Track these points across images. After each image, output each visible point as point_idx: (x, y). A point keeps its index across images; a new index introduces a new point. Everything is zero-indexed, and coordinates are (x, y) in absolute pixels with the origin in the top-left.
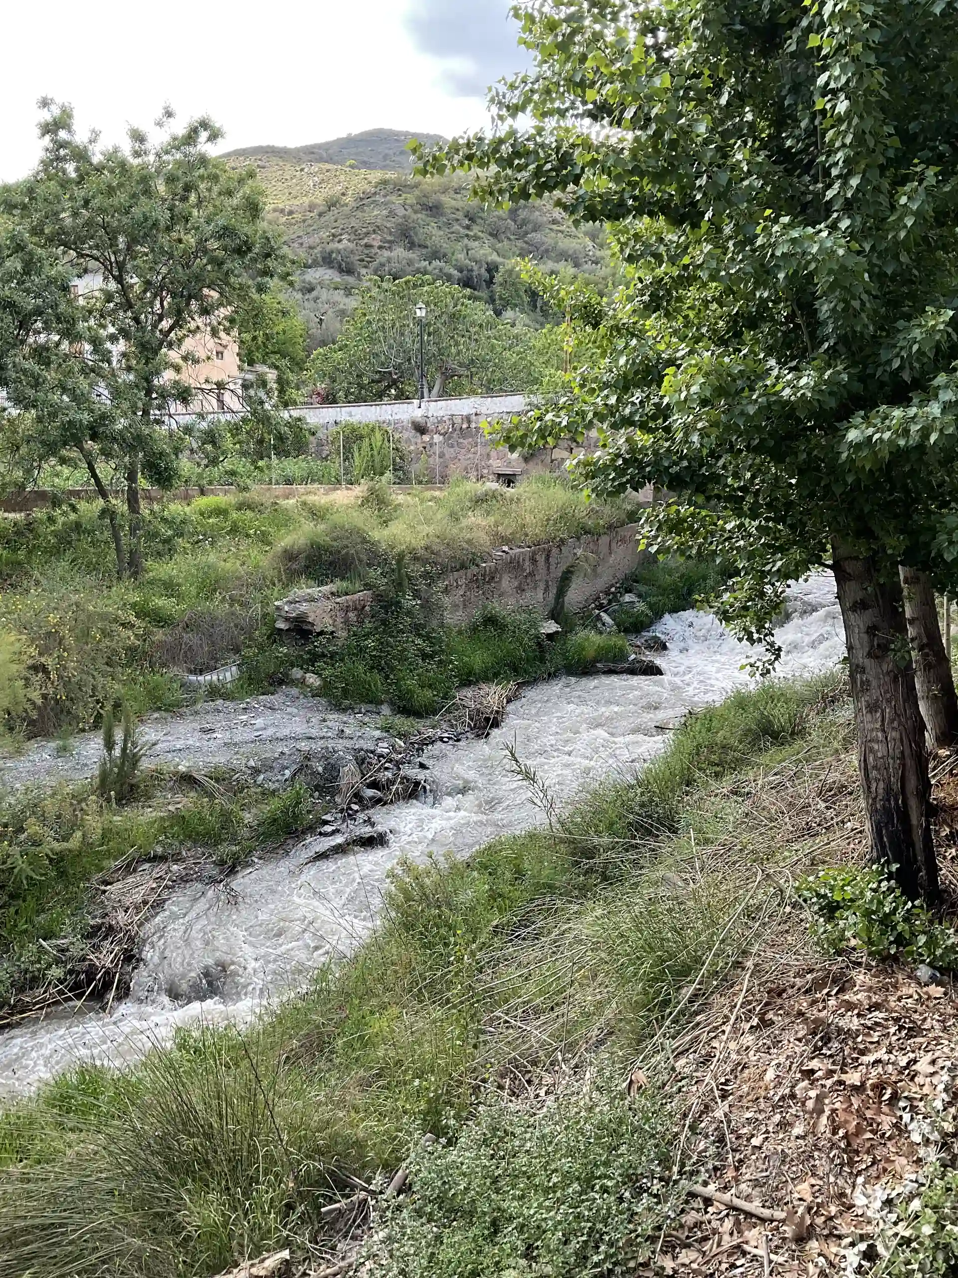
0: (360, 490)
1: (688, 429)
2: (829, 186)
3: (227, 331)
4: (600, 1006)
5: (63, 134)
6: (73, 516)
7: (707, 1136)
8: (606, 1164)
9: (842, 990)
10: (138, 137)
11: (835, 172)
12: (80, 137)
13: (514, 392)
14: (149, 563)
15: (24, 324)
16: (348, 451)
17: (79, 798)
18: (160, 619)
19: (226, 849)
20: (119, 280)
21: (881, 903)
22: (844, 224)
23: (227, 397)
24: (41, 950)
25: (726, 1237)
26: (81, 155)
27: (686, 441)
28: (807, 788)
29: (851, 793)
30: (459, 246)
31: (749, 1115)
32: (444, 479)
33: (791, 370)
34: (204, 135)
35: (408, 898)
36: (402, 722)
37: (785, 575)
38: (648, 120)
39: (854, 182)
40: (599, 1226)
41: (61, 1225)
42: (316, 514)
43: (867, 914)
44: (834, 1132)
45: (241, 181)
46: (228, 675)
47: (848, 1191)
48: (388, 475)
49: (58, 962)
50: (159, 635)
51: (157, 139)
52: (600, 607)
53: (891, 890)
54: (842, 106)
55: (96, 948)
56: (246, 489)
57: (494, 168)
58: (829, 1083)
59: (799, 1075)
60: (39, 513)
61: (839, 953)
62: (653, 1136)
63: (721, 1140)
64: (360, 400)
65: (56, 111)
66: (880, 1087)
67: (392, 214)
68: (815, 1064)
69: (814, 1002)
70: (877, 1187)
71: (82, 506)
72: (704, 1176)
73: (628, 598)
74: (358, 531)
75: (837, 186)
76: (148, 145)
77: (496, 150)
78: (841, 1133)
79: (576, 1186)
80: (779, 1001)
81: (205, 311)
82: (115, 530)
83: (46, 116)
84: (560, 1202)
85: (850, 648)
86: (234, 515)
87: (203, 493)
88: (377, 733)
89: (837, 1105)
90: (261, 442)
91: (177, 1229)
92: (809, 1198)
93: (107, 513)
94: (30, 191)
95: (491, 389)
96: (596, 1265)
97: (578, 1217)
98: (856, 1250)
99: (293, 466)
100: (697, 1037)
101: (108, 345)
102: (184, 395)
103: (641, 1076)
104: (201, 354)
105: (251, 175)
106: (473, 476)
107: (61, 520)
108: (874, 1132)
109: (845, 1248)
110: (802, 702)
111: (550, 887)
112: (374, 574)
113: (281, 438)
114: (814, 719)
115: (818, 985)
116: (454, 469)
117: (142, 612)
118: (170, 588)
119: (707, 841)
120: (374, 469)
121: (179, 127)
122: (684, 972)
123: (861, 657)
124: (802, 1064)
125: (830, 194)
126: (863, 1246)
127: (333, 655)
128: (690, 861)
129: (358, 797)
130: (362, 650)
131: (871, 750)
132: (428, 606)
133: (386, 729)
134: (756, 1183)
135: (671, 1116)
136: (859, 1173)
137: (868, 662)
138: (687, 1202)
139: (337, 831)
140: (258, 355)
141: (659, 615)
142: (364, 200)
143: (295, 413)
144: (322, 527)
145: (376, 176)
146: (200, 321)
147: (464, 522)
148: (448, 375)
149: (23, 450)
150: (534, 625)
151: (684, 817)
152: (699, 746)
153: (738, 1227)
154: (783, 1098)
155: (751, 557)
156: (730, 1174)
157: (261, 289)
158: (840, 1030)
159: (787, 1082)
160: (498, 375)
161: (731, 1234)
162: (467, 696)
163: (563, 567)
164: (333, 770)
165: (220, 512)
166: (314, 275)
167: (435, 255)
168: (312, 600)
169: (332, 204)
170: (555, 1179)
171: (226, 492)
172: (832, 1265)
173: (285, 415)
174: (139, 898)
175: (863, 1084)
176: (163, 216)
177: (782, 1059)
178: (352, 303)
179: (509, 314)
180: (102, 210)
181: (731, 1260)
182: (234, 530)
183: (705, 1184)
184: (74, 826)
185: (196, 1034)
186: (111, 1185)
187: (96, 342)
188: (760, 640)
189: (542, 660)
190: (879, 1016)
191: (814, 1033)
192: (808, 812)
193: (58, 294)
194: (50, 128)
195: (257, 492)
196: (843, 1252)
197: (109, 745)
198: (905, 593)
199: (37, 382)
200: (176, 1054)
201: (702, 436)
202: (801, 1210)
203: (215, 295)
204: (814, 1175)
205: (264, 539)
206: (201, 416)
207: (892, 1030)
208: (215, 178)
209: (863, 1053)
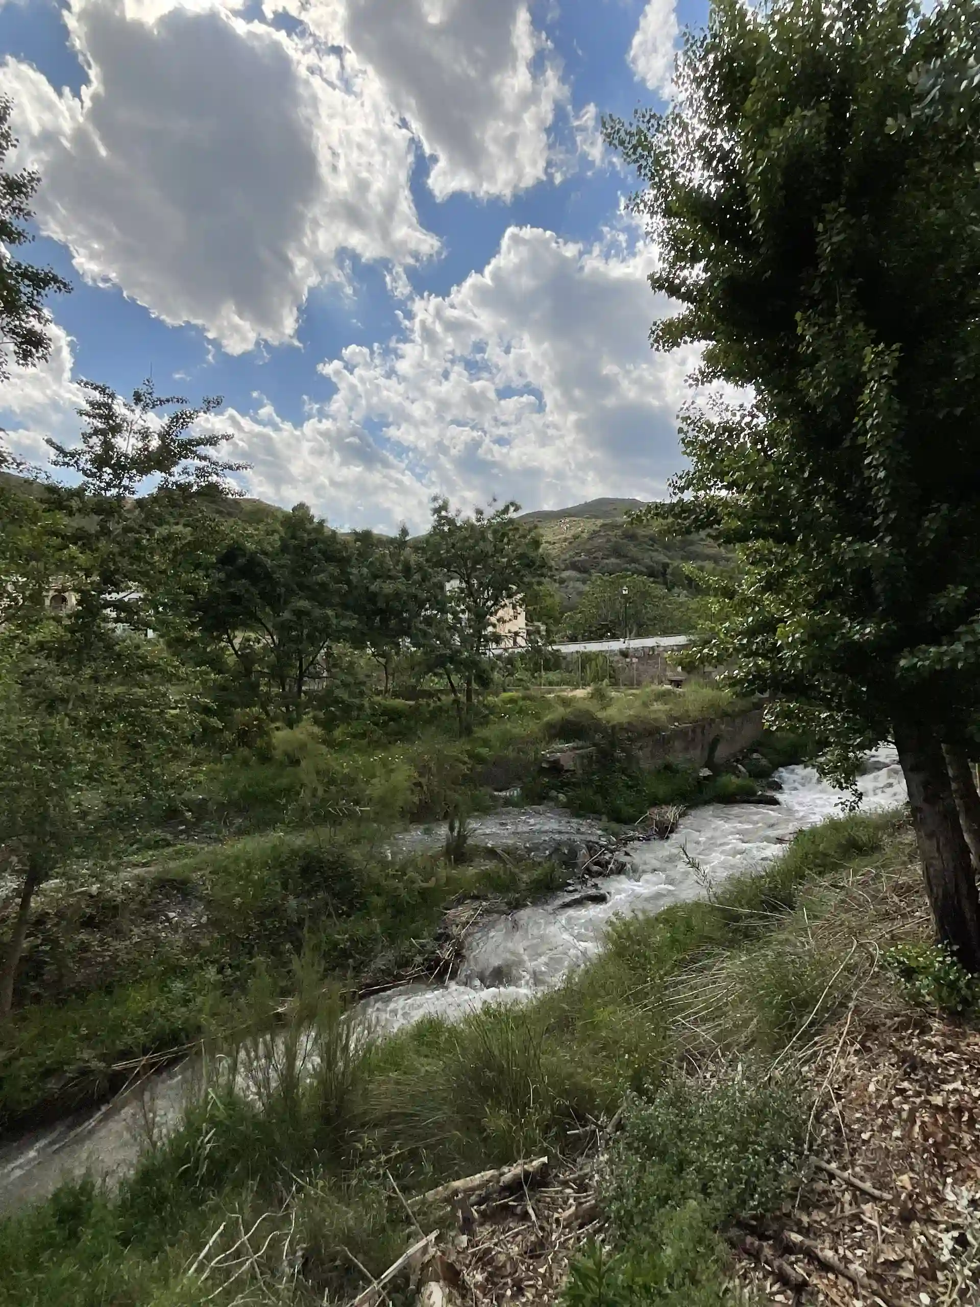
0: (589, 689)
1: (794, 658)
2: (877, 518)
3: (521, 606)
4: (746, 1022)
5: (443, 513)
6: (439, 703)
7: (827, 1126)
8: (757, 1134)
9: (923, 1033)
10: (479, 512)
11: (879, 510)
12: (451, 514)
13: (679, 633)
14: (475, 729)
15: (421, 606)
16: (583, 668)
17: (434, 858)
18: (480, 759)
19: (512, 896)
20: (467, 582)
21: (947, 974)
22: (887, 540)
23: (519, 639)
24: (412, 945)
25: (847, 1206)
26: (451, 522)
27: (793, 665)
28: (884, 886)
29: (917, 892)
30: (646, 555)
31: (858, 1115)
32: (639, 684)
33: (858, 624)
34: (512, 509)
35: (620, 937)
36: (614, 826)
37: (861, 747)
38: (761, 489)
39: (893, 516)
40: (753, 1179)
41: (416, 1115)
42: (566, 702)
43: (936, 979)
44: (926, 1140)
45: (530, 531)
46: (516, 792)
47: (940, 1187)
48: (606, 681)
49: (420, 953)
50: (479, 768)
51: (489, 512)
52: (737, 761)
53: (953, 964)
54: (882, 475)
55: (441, 947)
56: (527, 689)
57: (670, 520)
58: (918, 1100)
59: (893, 1092)
60: (423, 701)
61: (918, 1005)
62: (788, 1120)
63: (838, 1130)
64: (590, 639)
65: (440, 502)
66: (959, 1110)
67: (609, 541)
68: (906, 1084)
69: (901, 1039)
70: (963, 1188)
71: (443, 698)
72: (827, 1157)
73: (755, 756)
74: (588, 712)
75: (881, 518)
76: (484, 516)
77: (672, 510)
78: (931, 1141)
79: (735, 1146)
80: (875, 1035)
81: (510, 596)
82: (459, 710)
83: (437, 505)
84: (725, 1156)
85: (910, 794)
86: (521, 703)
87: (505, 691)
88: (599, 832)
89: (926, 1119)
90: (536, 664)
91: (482, 1130)
92: (910, 1188)
93: (456, 701)
94: (427, 542)
95: (665, 633)
96: (752, 1209)
97: (738, 1170)
98: (950, 1235)
99: (553, 676)
100: (815, 1052)
101: (461, 615)
102: (497, 639)
103: (778, 1074)
104: (507, 618)
105: (536, 527)
106: (656, 681)
107: (432, 705)
108: (958, 1145)
109: (941, 1232)
110: (878, 828)
111: (710, 938)
112: (598, 737)
113: (547, 661)
114: (886, 839)
115: (903, 1026)
116: (646, 679)
117: (472, 755)
118: (486, 743)
119: (816, 917)
120: (597, 678)
121: (500, 506)
122: (804, 1005)
123: (920, 803)
124: (896, 1083)
125: (876, 523)
126: (956, 1234)
127: (574, 784)
128: (805, 930)
129: (588, 871)
130: (591, 781)
131: (932, 865)
132: (630, 757)
133: (605, 830)
134: (867, 1169)
135: (800, 1107)
136: (948, 1175)
137: (925, 806)
138: (815, 1173)
139: (575, 890)
140: (535, 617)
141: (776, 768)
142: (594, 534)
143: (555, 647)
144: (569, 710)
145: (600, 522)
146: (507, 601)
147: (652, 708)
148: (640, 626)
149: (417, 669)
150: (696, 771)
151: (798, 900)
152: (807, 854)
153: (855, 1201)
154: (883, 1106)
155: (838, 735)
156: (847, 1158)
157: (540, 583)
158: (923, 1062)
159: (885, 1095)
160: (670, 624)
161: (851, 1204)
162: (654, 813)
163: (712, 737)
164: (573, 853)
165: (512, 701)
166: (565, 574)
167: (634, 560)
168: (561, 751)
169: (576, 537)
170: (721, 1139)
171: (517, 691)
172: (931, 1244)
173: (550, 648)
174: (464, 919)
175: (945, 1105)
176: (490, 549)
177: (880, 1077)
178: (586, 588)
179: (676, 590)
180: (461, 549)
181: (852, 1224)
182: (520, 712)
183: (829, 1162)
184: (432, 874)
185: (494, 1006)
186: (445, 1095)
187: (455, 614)
188: (847, 788)
189: (701, 792)
190: (953, 1056)
191: (904, 1062)
192: (887, 903)
193: (438, 591)
194: (437, 511)
195: (534, 691)
196: (940, 1235)
197: (452, 829)
198: (947, 760)
199: (425, 634)
200: (483, 1018)
201: (802, 663)
202: (903, 1196)
203: (514, 587)
204: (912, 1170)
205: (537, 716)
206: (506, 650)
207: (965, 1068)
208: (517, 529)
209: (944, 1082)
